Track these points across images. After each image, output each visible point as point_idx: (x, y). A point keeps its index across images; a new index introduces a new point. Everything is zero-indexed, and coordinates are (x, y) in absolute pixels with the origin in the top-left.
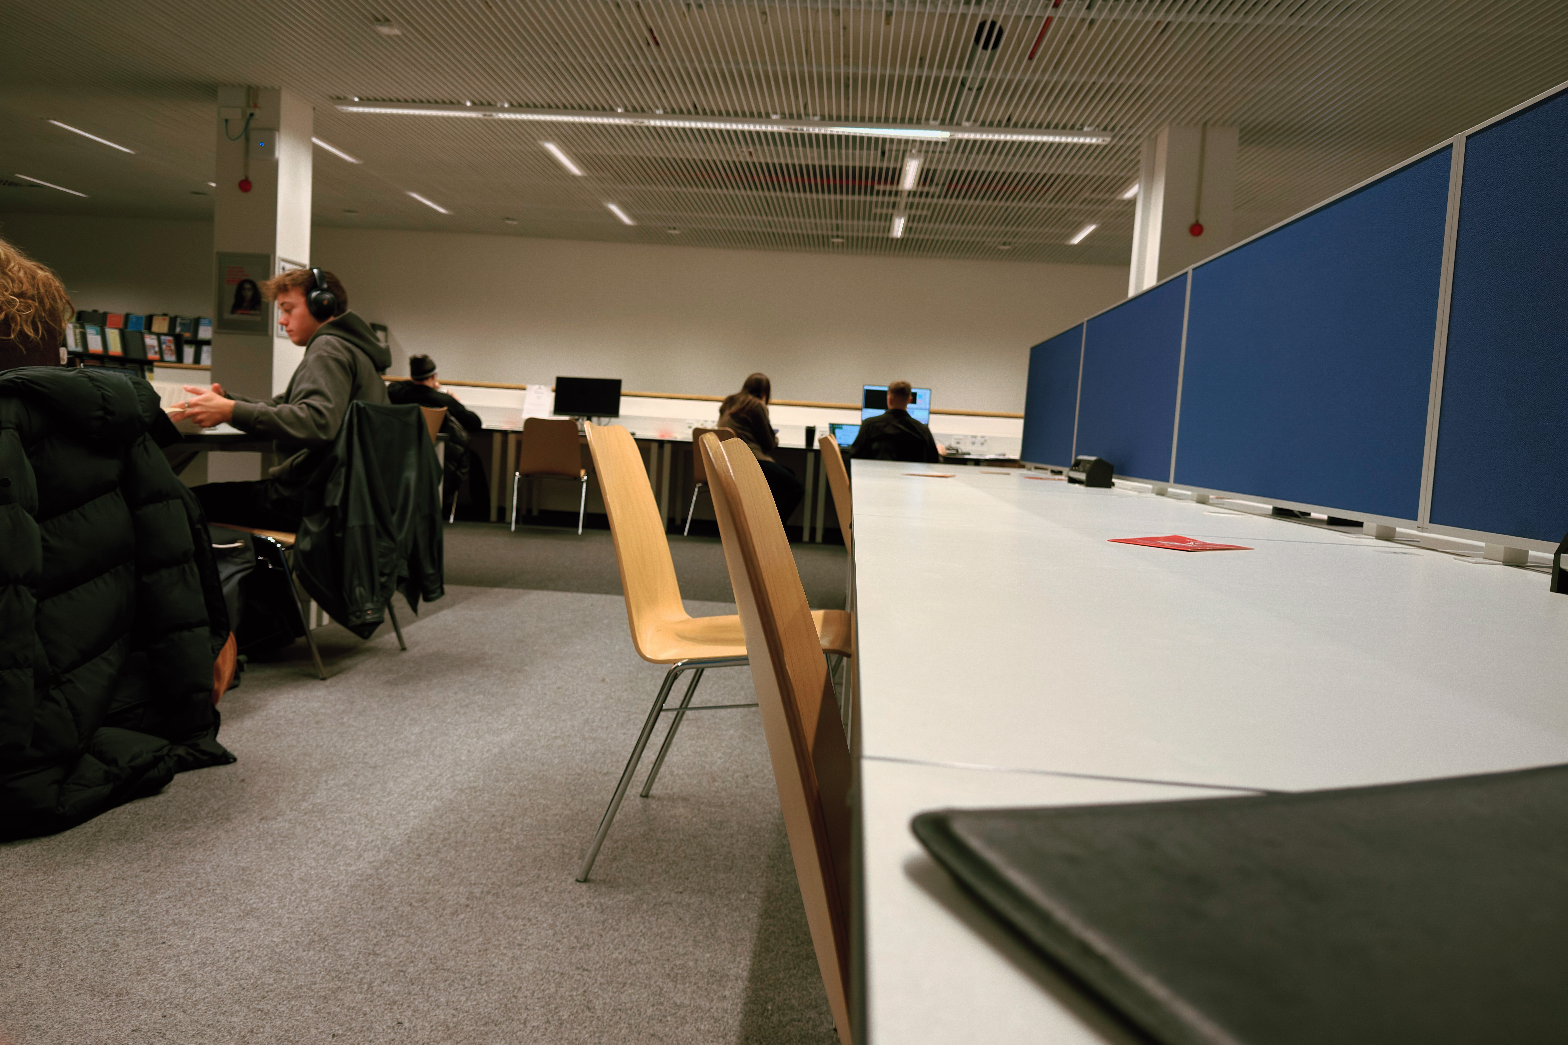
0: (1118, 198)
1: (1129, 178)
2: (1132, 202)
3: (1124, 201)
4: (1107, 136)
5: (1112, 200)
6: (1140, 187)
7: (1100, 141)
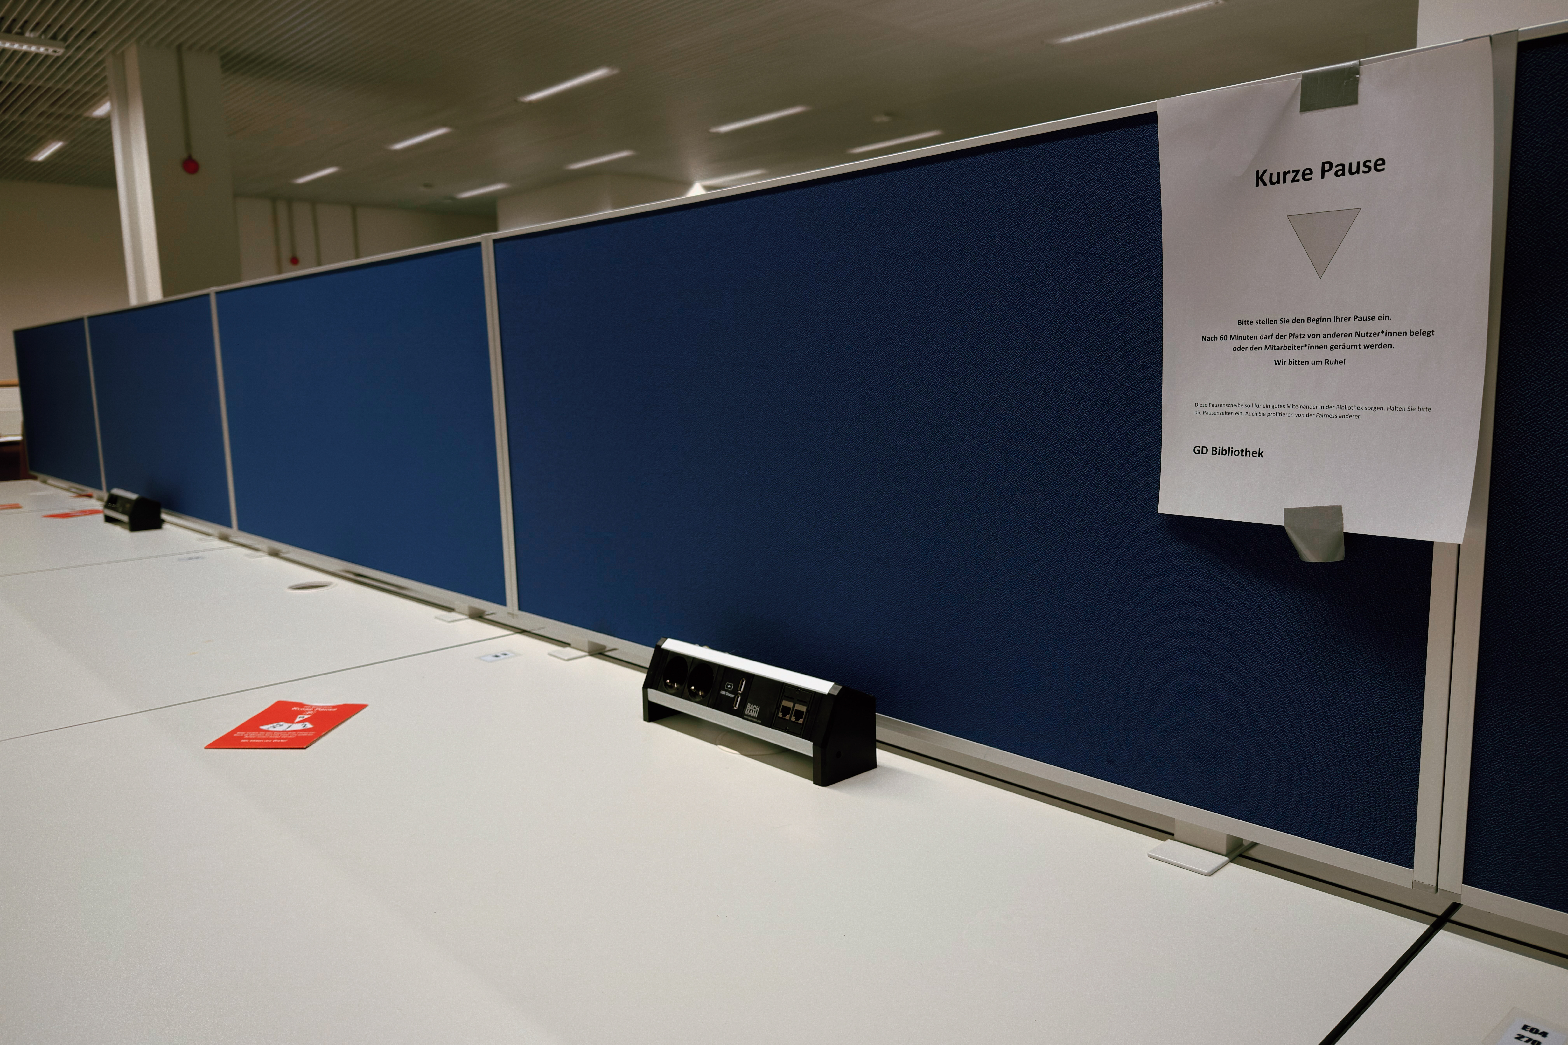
0: (87, 114)
1: (95, 95)
2: (106, 121)
3: (94, 119)
4: (60, 47)
5: (79, 116)
6: (112, 105)
7: (50, 51)
